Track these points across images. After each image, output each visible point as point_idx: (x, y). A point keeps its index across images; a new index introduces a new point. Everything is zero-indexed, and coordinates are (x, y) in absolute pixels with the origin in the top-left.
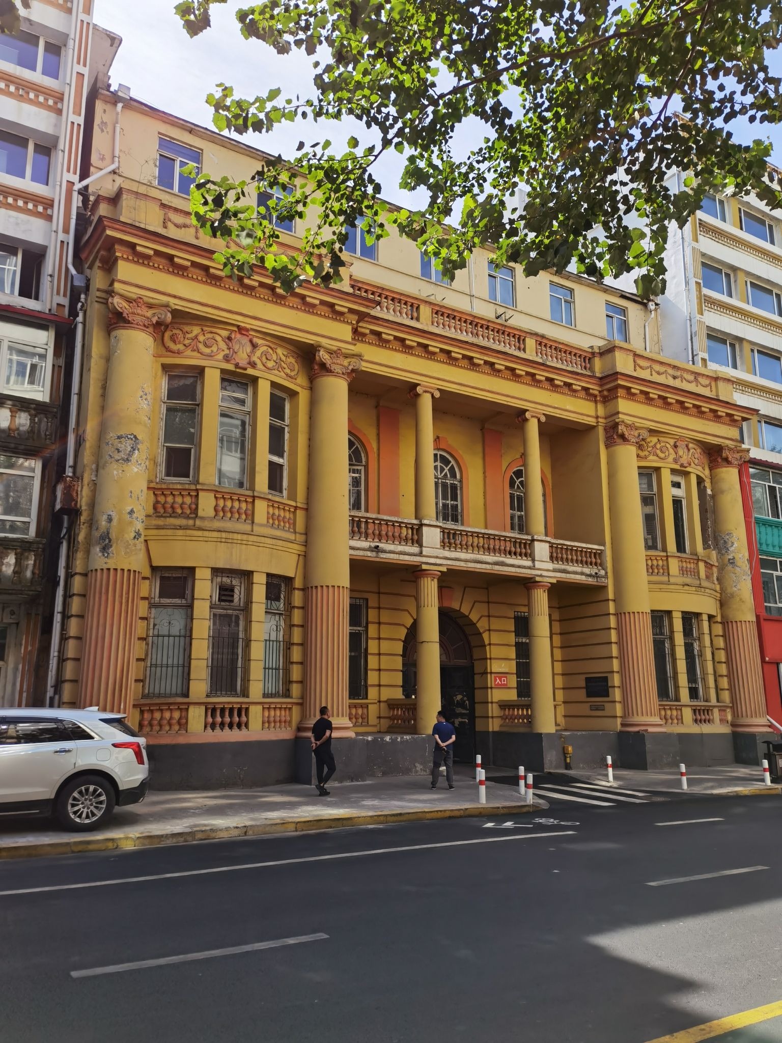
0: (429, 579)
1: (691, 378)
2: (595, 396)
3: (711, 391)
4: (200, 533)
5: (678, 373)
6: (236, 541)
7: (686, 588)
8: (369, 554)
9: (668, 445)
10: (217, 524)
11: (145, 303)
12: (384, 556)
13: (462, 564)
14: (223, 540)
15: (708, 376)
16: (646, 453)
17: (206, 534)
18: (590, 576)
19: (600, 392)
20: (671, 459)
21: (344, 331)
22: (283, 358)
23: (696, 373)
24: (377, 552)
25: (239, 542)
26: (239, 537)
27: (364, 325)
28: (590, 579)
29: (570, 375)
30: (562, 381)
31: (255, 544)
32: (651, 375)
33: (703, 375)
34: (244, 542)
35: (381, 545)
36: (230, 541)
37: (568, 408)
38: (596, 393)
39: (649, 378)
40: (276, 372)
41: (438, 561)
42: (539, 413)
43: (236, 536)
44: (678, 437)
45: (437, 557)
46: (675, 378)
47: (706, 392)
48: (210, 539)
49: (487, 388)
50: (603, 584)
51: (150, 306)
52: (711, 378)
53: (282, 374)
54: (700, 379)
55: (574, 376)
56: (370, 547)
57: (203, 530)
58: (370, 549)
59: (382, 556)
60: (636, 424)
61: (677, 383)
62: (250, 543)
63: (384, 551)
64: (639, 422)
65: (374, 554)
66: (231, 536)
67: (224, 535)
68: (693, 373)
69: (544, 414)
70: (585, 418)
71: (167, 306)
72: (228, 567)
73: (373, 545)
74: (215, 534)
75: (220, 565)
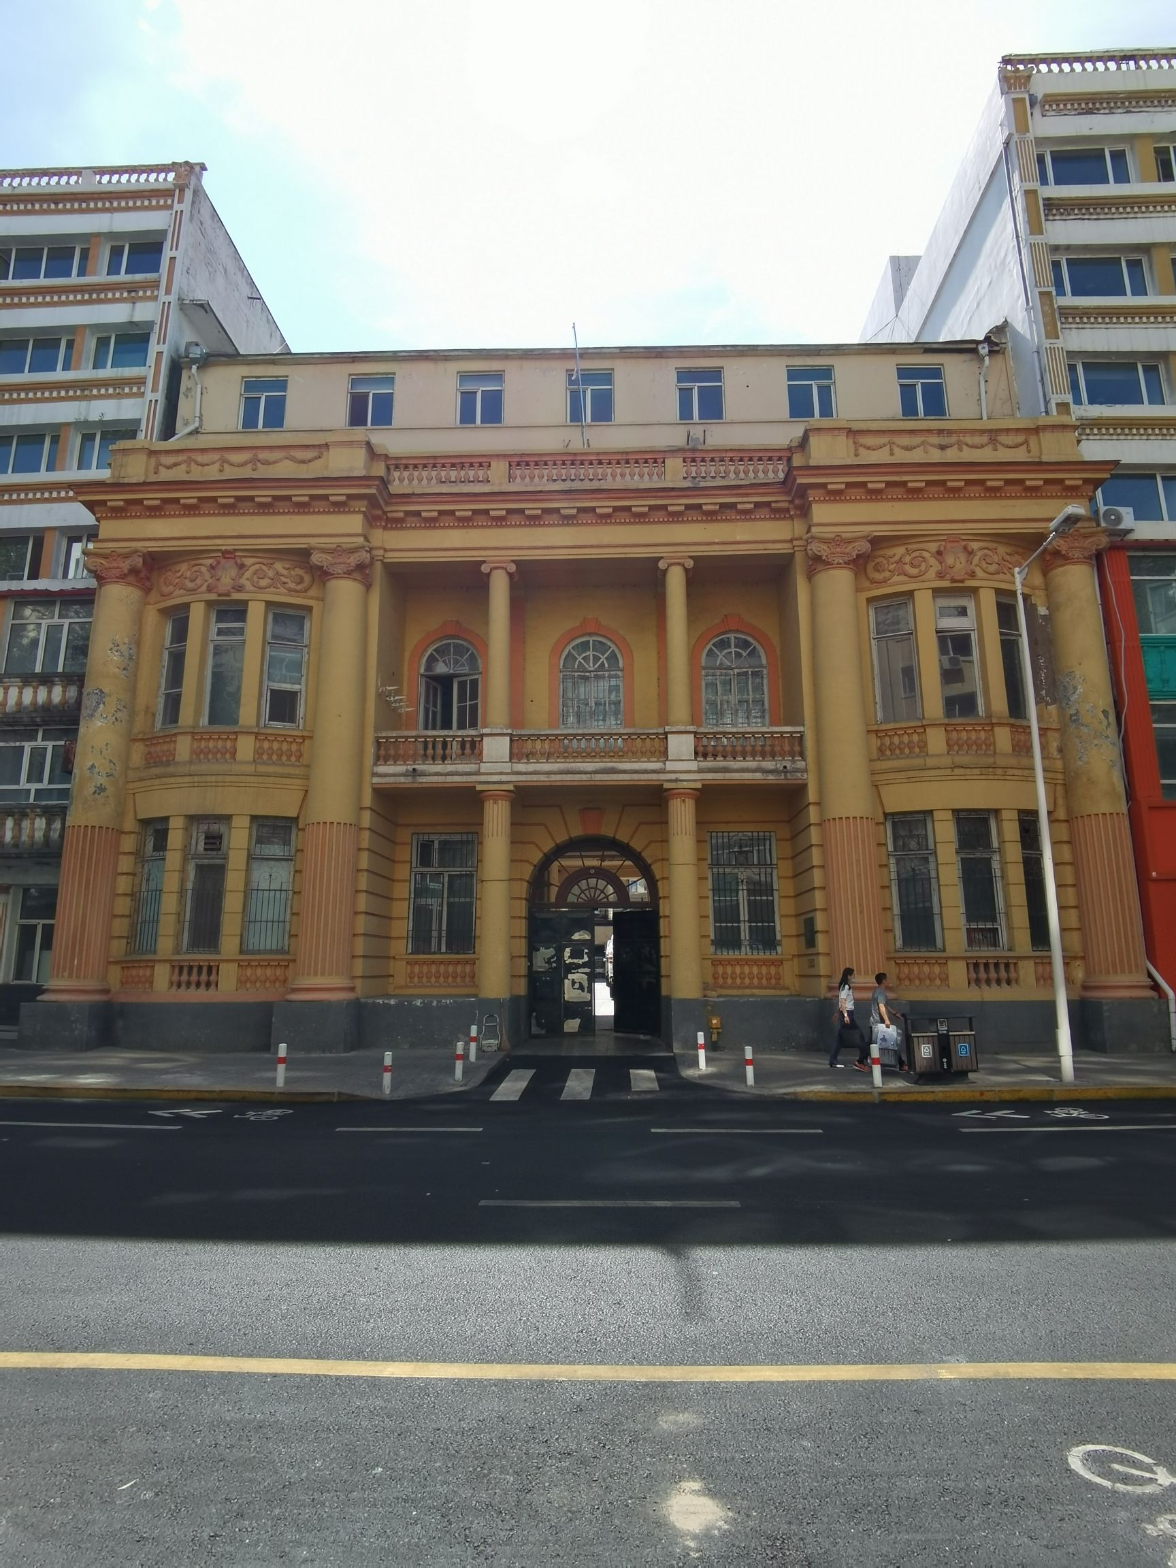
0: (491, 801)
1: (984, 439)
2: (788, 510)
3: (1029, 452)
4: (172, 780)
5: (954, 439)
6: (209, 784)
7: (957, 771)
8: (402, 779)
9: (926, 554)
10: (194, 768)
11: (119, 556)
12: (425, 780)
13: (542, 778)
14: (196, 784)
15: (1018, 430)
16: (887, 574)
17: (179, 780)
18: (771, 772)
19: (791, 502)
20: (932, 574)
21: (353, 523)
22: (285, 572)
23: (991, 431)
24: (414, 776)
25: (214, 784)
26: (213, 778)
27: (394, 508)
28: (771, 777)
29: (727, 492)
30: (715, 504)
31: (233, 784)
32: (892, 454)
33: (1008, 430)
34: (220, 784)
35: (419, 767)
36: (203, 784)
37: (738, 538)
38: (785, 505)
39: (889, 460)
40: (272, 589)
41: (504, 778)
42: (683, 558)
43: (209, 778)
44: (945, 537)
45: (501, 773)
46: (943, 448)
47: (1020, 455)
48: (183, 785)
49: (594, 543)
50: (800, 782)
51: (126, 556)
52: (1027, 431)
53: (282, 590)
54: (1003, 438)
55: (735, 492)
56: (407, 770)
57: (174, 776)
58: (405, 775)
59: (420, 780)
60: (844, 535)
61: (951, 455)
62: (226, 784)
63: (423, 774)
64: (847, 533)
65: (410, 779)
66: (203, 779)
67: (196, 779)
68: (983, 432)
69: (690, 557)
70: (770, 546)
71: (136, 551)
72: (200, 813)
73: (410, 768)
74: (187, 779)
75: (193, 812)
